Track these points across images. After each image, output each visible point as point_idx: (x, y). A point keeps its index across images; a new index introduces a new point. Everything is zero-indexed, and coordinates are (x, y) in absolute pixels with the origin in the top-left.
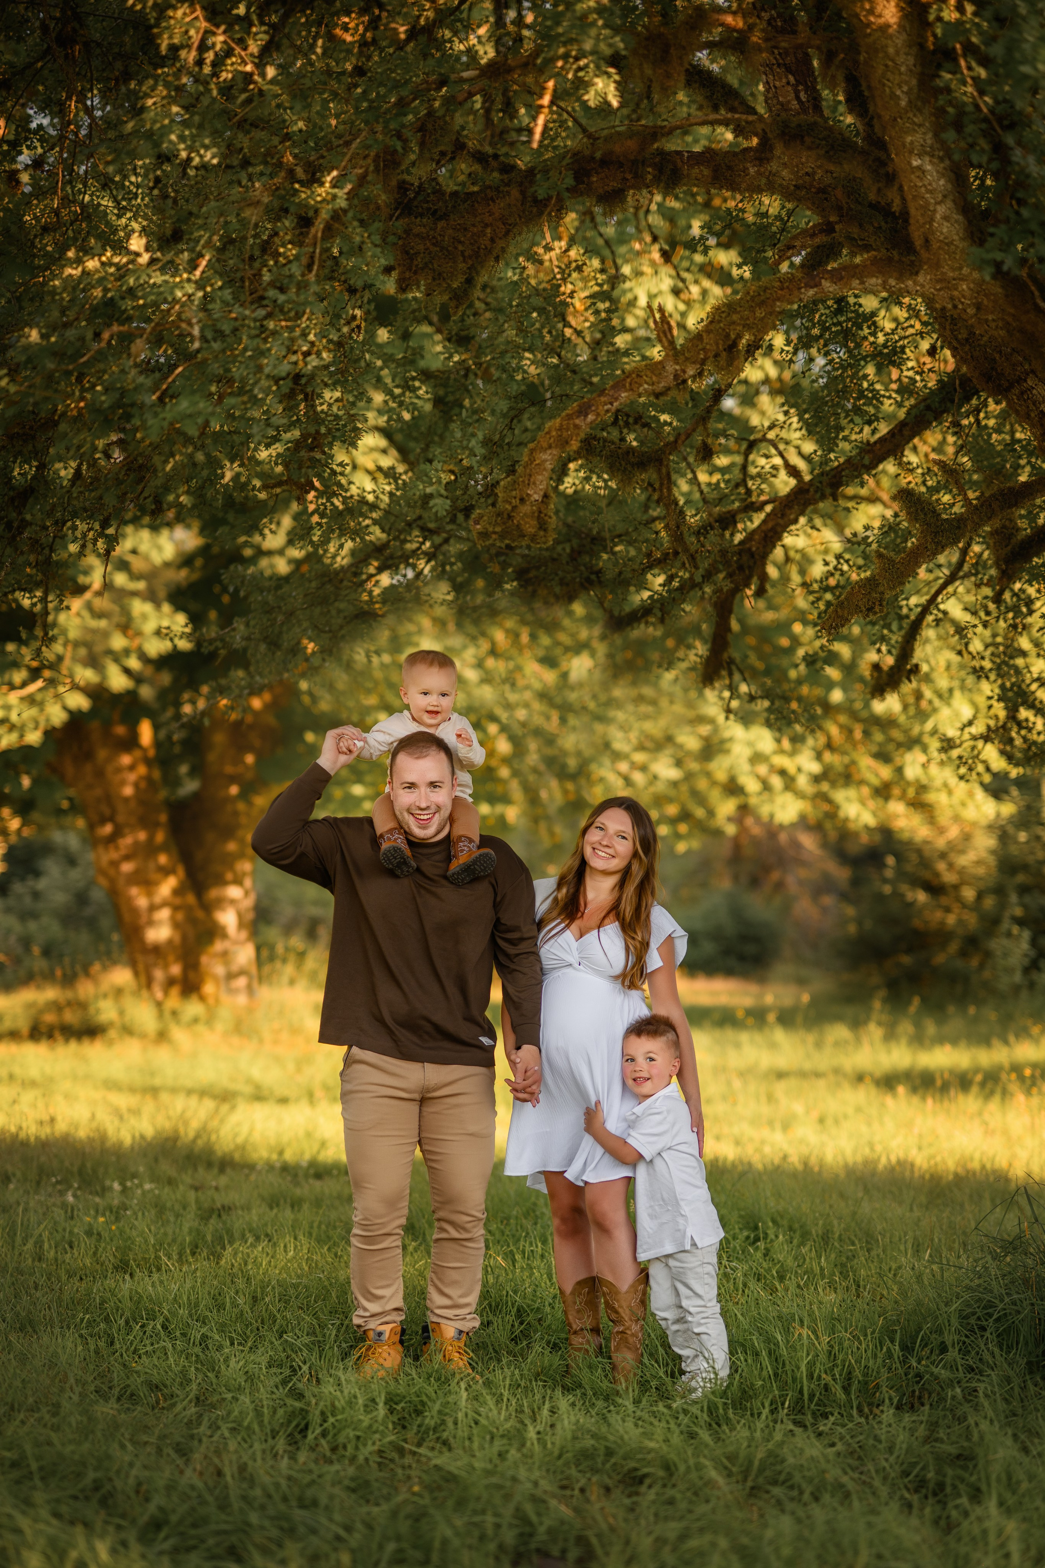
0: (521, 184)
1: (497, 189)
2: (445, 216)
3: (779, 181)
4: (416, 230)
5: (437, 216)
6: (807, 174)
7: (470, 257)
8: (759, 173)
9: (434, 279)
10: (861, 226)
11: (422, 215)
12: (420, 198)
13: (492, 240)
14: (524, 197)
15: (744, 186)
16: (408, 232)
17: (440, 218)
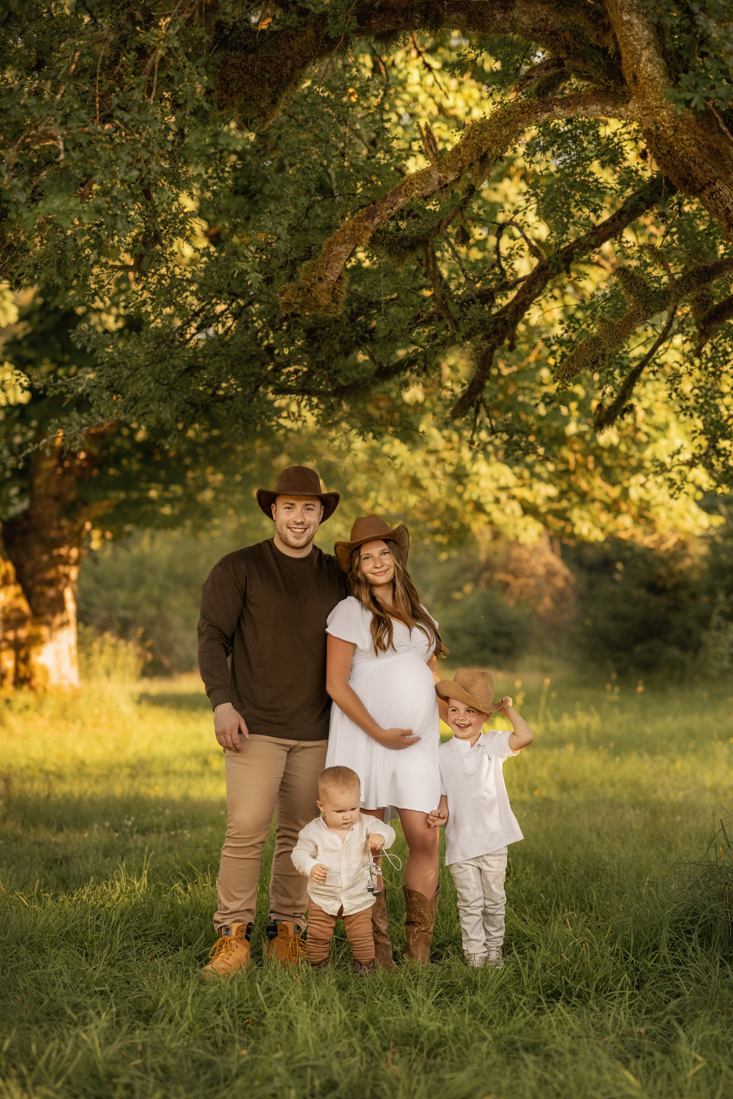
0: (315, 25)
1: (296, 29)
2: (254, 50)
3: (521, 25)
4: (232, 61)
5: (248, 50)
6: (542, 20)
7: (275, 83)
8: (504, 19)
9: (246, 100)
10: (584, 61)
11: (235, 49)
12: (234, 35)
13: (292, 70)
14: (318, 36)
15: (492, 28)
16: (225, 62)
17: (251, 52)
